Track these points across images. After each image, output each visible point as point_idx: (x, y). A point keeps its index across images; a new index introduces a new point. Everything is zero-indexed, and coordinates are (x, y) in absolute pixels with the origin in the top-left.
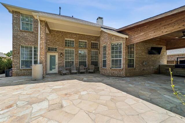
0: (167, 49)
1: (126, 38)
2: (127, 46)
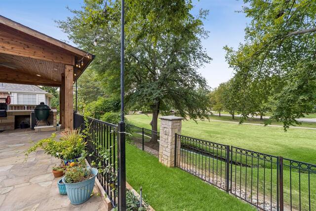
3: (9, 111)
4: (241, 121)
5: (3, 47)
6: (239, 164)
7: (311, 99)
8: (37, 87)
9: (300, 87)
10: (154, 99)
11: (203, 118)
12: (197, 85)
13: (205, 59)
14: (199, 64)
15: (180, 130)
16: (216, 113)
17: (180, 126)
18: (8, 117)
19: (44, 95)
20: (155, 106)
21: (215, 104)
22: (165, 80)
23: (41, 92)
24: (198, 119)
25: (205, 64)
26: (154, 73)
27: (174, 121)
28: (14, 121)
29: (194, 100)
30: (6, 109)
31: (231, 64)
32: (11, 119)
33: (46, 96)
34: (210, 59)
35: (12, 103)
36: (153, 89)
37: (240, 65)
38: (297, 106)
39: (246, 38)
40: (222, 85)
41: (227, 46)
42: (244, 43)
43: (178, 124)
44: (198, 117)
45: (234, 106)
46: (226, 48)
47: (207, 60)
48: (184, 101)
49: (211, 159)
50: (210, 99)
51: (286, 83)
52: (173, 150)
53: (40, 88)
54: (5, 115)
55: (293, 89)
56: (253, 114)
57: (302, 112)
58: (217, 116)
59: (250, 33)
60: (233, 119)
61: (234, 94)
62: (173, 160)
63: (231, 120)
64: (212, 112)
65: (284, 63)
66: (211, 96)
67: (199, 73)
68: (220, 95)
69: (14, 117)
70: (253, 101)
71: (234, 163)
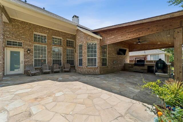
0: (129, 51)
1: (100, 39)
2: (101, 46)
3: (145, 63)
8: (160, 50)
18: (145, 66)
23: (163, 53)
28: (147, 68)
30: (144, 62)
32: (146, 67)
33: (166, 55)
35: (148, 60)
53: (163, 50)
54: (143, 65)
69: (147, 66)
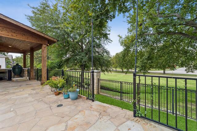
4: (126, 73)
5: (12, 35)
6: (126, 93)
7: (152, 62)
9: (148, 57)
10: (83, 62)
11: (108, 72)
12: (105, 54)
13: (109, 41)
14: (106, 43)
15: (100, 77)
16: (114, 69)
17: (100, 75)
19: (5, 58)
20: (83, 65)
21: (114, 64)
22: (88, 51)
23: (2, 56)
24: (106, 73)
25: (109, 43)
26: (82, 47)
27: (98, 73)
29: (104, 62)
31: (121, 45)
34: (112, 41)
36: (83, 57)
37: (125, 45)
38: (148, 65)
39: (128, 32)
40: (117, 54)
41: (119, 35)
42: (127, 35)
43: (99, 74)
44: (106, 71)
45: (123, 65)
46: (119, 36)
47: (110, 41)
48: (98, 63)
49: (113, 92)
50: (111, 62)
51: (145, 55)
52: (97, 87)
55: (146, 58)
56: (131, 69)
57: (150, 68)
58: (114, 71)
59: (130, 31)
60: (123, 72)
61: (123, 59)
62: (97, 91)
63: (121, 73)
64: (113, 68)
65: (143, 45)
66: (111, 60)
67: (106, 48)
68: (116, 60)
70: (131, 63)
71: (123, 93)
